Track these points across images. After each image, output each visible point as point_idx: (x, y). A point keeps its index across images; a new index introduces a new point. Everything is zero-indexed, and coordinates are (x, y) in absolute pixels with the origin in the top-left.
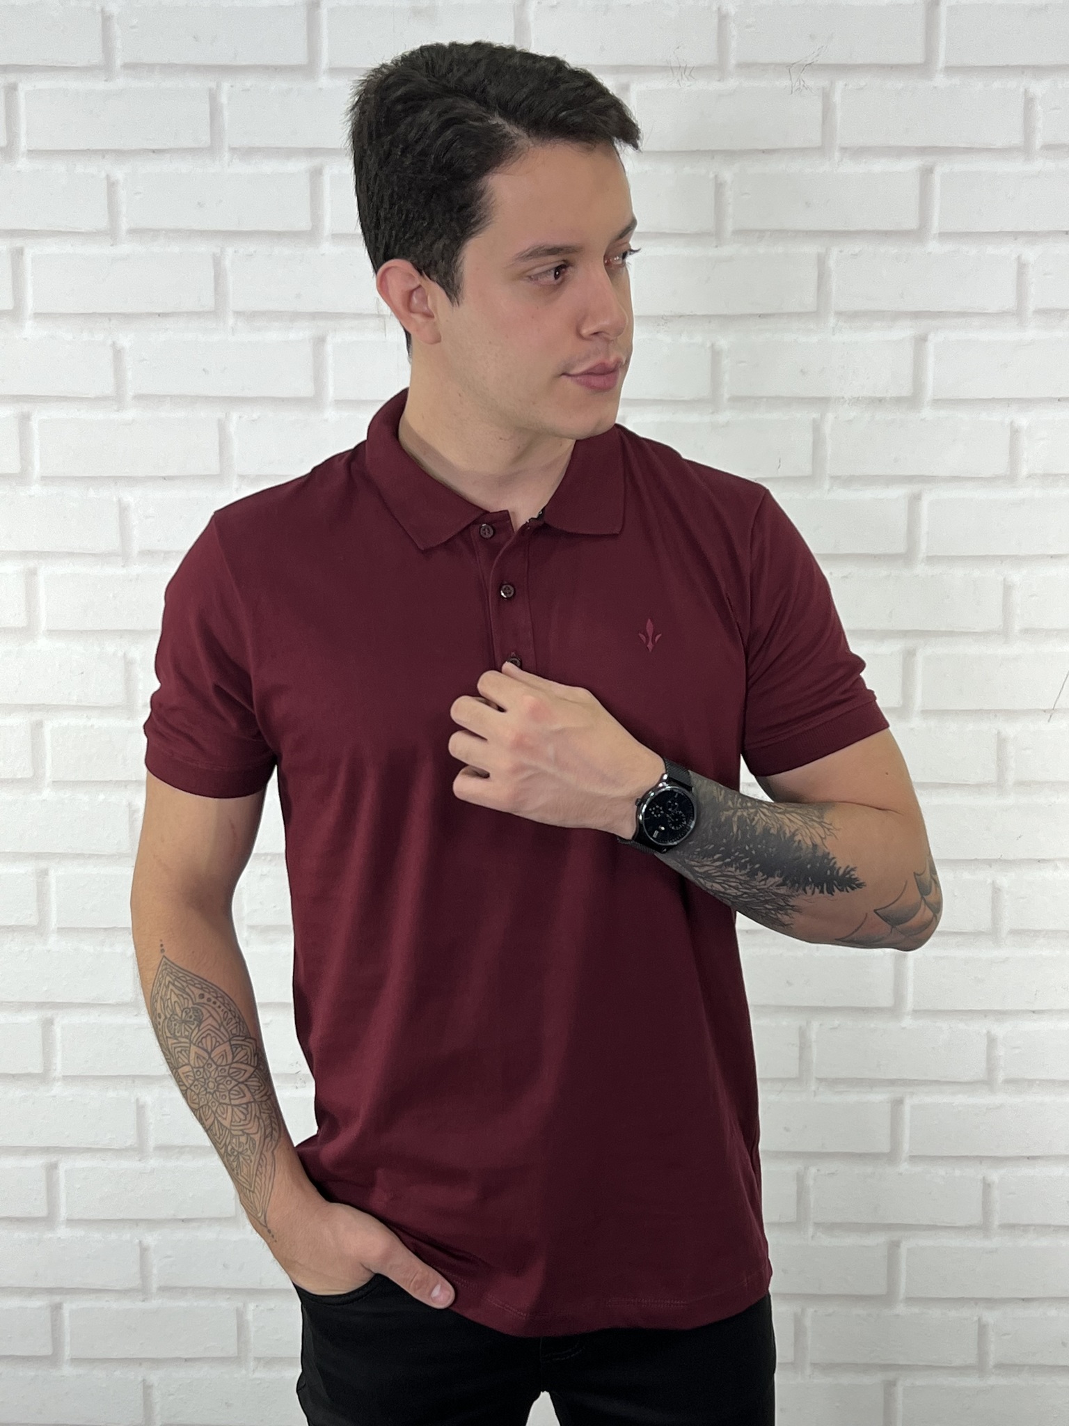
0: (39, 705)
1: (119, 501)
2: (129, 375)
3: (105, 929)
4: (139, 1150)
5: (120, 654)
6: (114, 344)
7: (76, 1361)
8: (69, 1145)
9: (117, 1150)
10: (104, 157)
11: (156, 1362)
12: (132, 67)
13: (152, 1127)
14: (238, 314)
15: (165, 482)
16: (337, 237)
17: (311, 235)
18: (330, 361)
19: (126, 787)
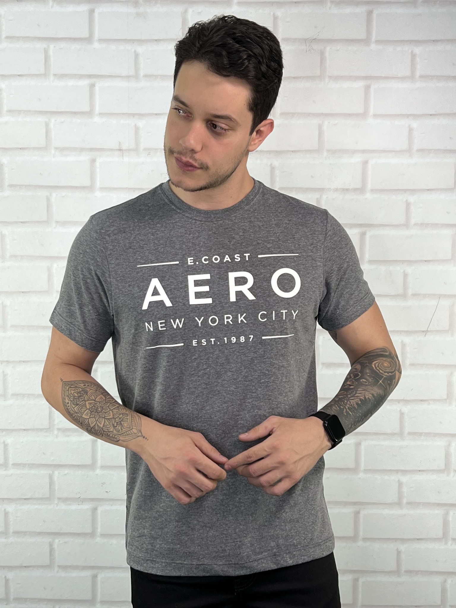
1: (1, 233)
2: (6, 176)
4: (5, 533)
12: (10, 38)
13: (11, 523)
14: (56, 148)
15: (22, 224)
16: (100, 114)
17: (90, 114)
18: (98, 170)
19: (2, 364)
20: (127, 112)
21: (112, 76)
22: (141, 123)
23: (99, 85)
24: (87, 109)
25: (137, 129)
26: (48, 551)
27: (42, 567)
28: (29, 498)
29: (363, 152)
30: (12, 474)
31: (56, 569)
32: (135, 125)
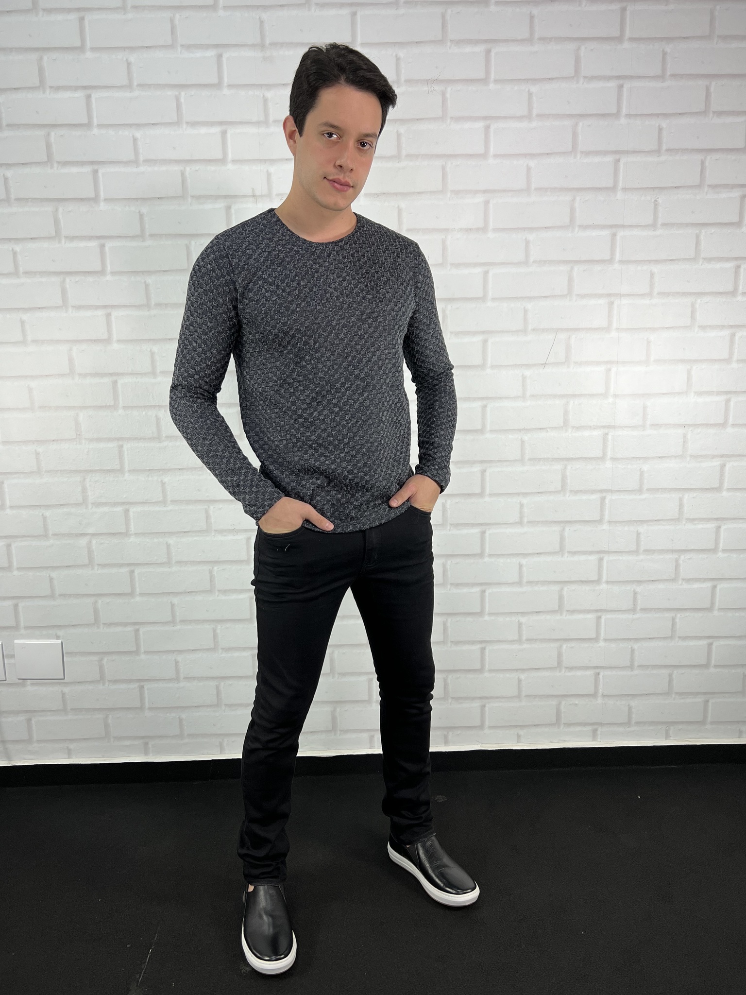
0: (115, 373)
1: (145, 282)
2: (147, 226)
3: (149, 470)
4: (168, 563)
5: (149, 350)
6: (139, 212)
7: (146, 653)
8: (139, 562)
9: (160, 564)
10: (131, 127)
11: (180, 652)
12: (141, 86)
13: (173, 554)
14: (193, 197)
15: (164, 273)
16: (234, 161)
17: (223, 161)
18: (233, 217)
19: (154, 408)
20: (259, 158)
21: (242, 122)
22: (272, 169)
23: (231, 131)
24: (219, 156)
26: (209, 577)
27: (204, 592)
29: (485, 192)
30: (171, 510)
31: (217, 594)
32: (267, 171)
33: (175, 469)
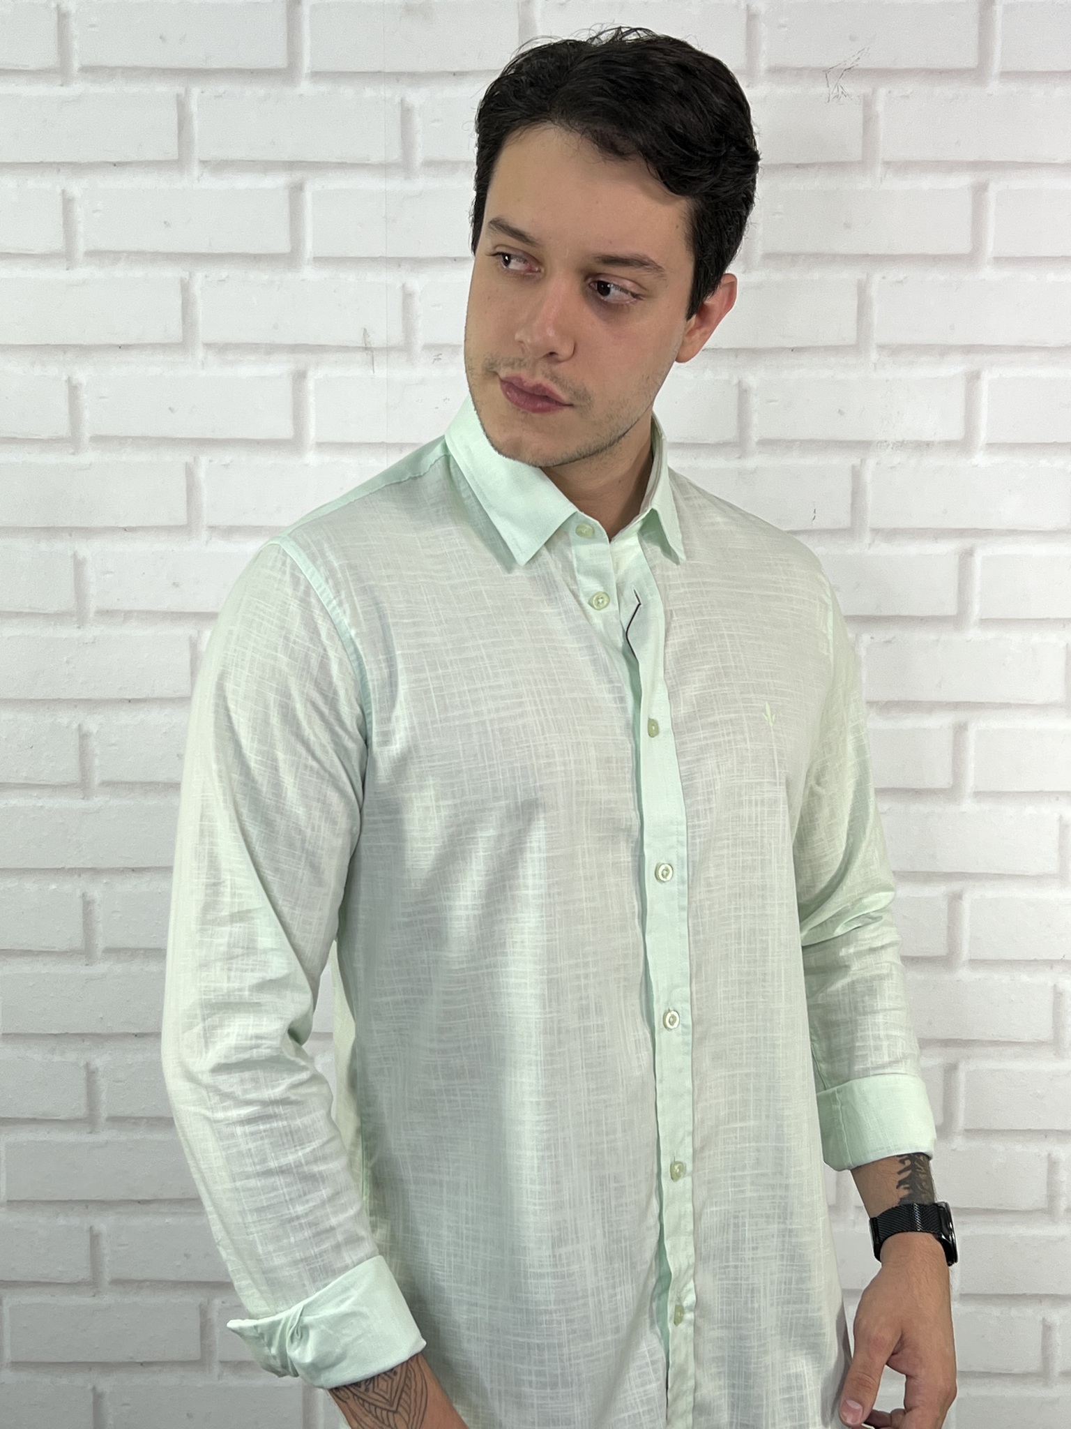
1: (75, 556)
2: (87, 414)
3: (55, 1035)
4: (92, 1284)
5: (75, 726)
6: (69, 380)
8: (14, 1278)
9: (70, 1284)
10: (59, 170)
12: (91, 71)
13: (107, 1259)
14: (208, 346)
15: (126, 534)
16: (320, 260)
17: (290, 259)
18: (311, 399)
19: (80, 876)
20: (384, 255)
21: (346, 163)
22: (417, 282)
23: (315, 186)
24: (283, 246)
25: (407, 296)
26: (196, 1327)
27: (183, 1364)
28: (147, 1198)
29: (969, 349)
30: (107, 1142)
31: (217, 1369)
32: (404, 286)
33: (126, 1035)
